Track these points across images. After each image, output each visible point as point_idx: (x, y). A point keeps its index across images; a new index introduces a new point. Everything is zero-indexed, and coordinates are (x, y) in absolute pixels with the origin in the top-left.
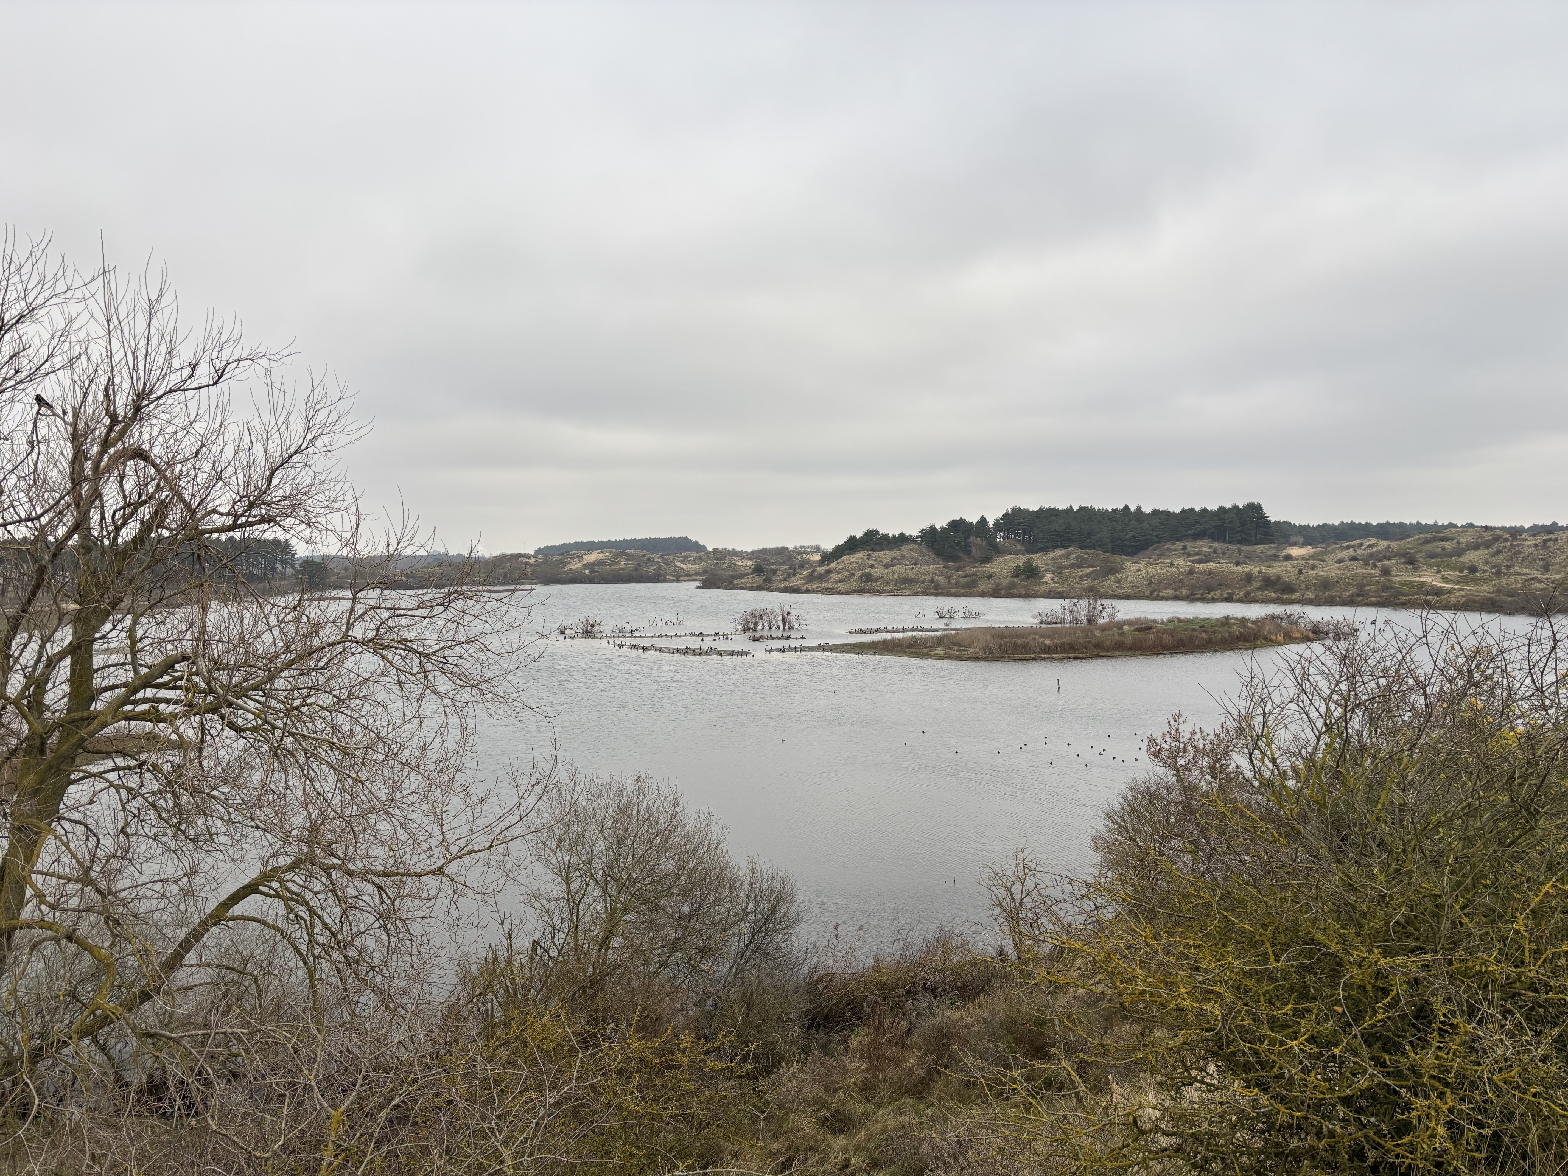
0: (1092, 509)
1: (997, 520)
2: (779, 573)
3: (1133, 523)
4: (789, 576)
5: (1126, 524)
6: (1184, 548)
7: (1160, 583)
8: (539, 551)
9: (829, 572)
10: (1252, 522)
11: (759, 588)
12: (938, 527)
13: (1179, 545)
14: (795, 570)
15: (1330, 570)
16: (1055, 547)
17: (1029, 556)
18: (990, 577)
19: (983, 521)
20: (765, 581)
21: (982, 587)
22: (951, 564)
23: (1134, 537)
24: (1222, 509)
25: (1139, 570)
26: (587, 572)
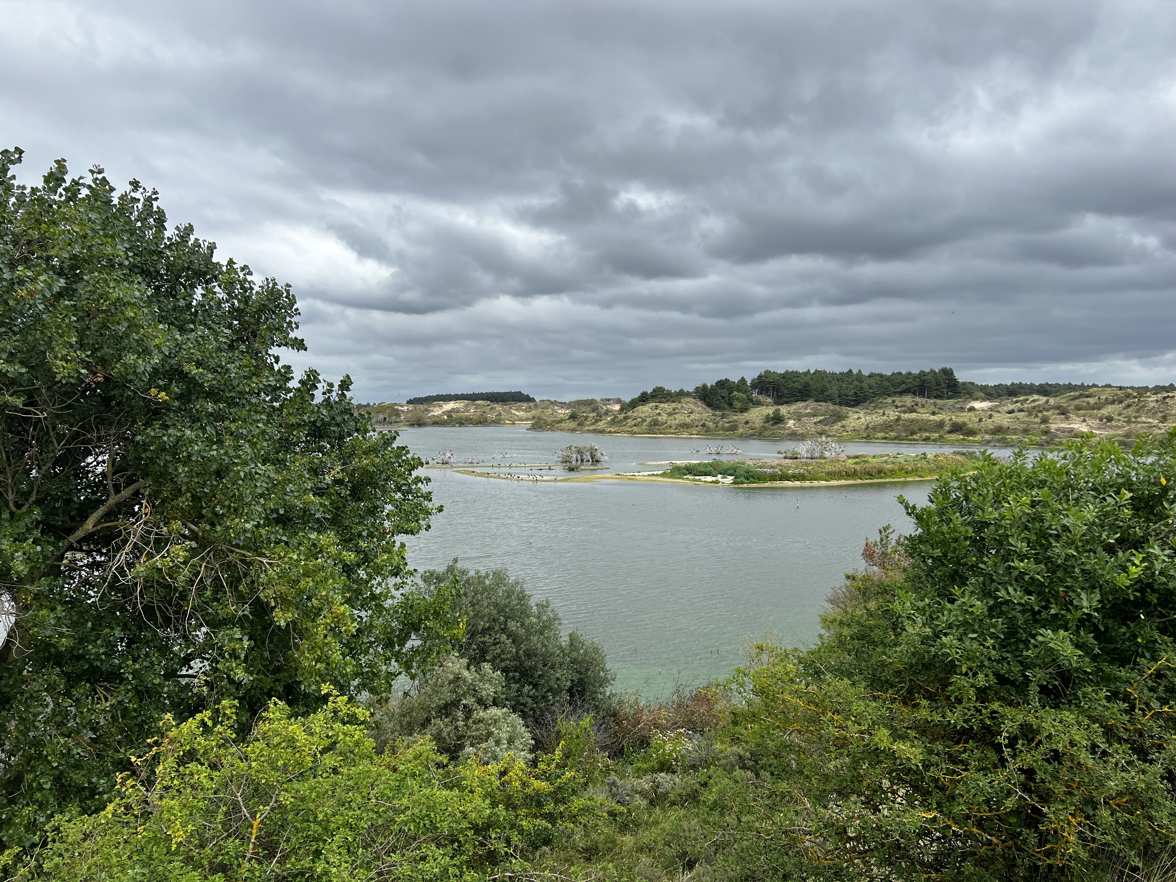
0: (825, 372)
1: (753, 380)
2: (589, 419)
3: (856, 383)
4: (596, 421)
5: (850, 384)
6: (894, 402)
7: (874, 429)
8: (410, 402)
9: (626, 418)
10: (945, 383)
11: (573, 430)
12: (709, 385)
13: (889, 400)
14: (601, 417)
15: (1002, 419)
16: (796, 401)
17: (776, 407)
18: (747, 423)
19: (743, 380)
20: (579, 425)
21: (741, 430)
22: (718, 413)
23: (855, 393)
24: (922, 373)
25: (859, 418)
26: (446, 417)
